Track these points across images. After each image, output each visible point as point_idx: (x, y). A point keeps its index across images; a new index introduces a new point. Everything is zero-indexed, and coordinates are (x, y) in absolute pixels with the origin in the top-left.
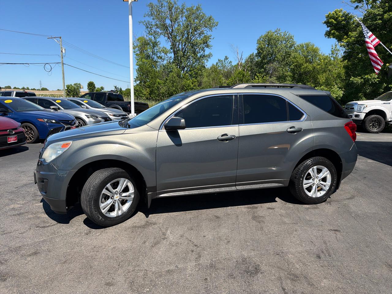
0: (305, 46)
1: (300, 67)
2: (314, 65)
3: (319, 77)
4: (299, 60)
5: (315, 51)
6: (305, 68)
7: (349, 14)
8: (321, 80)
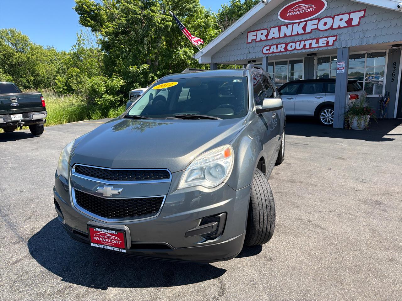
0: (9, 32)
1: (10, 56)
2: (29, 56)
3: (37, 68)
4: (7, 48)
5: (24, 39)
6: (17, 59)
7: (98, 4)
8: (40, 72)
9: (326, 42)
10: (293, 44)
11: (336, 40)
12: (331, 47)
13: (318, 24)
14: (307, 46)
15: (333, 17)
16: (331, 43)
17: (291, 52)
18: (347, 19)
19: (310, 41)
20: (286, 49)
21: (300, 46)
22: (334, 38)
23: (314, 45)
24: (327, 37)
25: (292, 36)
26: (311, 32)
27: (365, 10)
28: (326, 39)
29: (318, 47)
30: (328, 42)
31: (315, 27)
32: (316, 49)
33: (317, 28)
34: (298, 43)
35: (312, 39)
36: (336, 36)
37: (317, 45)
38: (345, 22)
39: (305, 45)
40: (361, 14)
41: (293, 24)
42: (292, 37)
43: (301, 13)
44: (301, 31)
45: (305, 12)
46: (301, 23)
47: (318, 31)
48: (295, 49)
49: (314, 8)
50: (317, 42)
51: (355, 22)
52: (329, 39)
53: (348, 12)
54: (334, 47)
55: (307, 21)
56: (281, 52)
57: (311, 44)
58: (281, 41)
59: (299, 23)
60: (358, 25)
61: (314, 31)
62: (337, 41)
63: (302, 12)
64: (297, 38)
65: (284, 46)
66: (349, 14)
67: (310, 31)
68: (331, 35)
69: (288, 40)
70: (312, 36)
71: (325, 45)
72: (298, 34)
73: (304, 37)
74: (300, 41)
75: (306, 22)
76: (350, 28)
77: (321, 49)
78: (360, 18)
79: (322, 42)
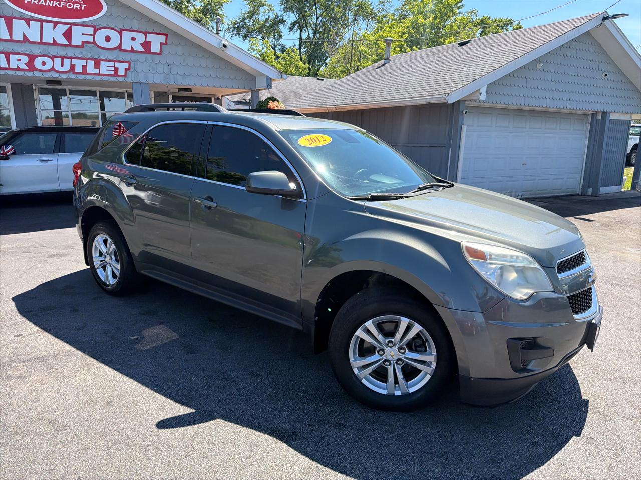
9: (113, 69)
10: (49, 62)
11: (129, 69)
12: (123, 79)
13: (94, 35)
14: (79, 69)
15: (119, 30)
16: (121, 72)
17: (44, 74)
18: (143, 41)
19: (84, 62)
20: (30, 65)
21: (62, 66)
22: (127, 66)
23: (91, 69)
24: (115, 62)
25: (41, 43)
26: (82, 47)
27: (166, 35)
28: (112, 64)
29: (99, 75)
30: (116, 70)
31: (90, 39)
32: (97, 78)
33: (94, 43)
34: (58, 61)
35: (87, 59)
36: (129, 63)
37: (96, 71)
38: (141, 44)
39: (73, 67)
40: (162, 39)
41: (42, 21)
42: (42, 47)
43: (56, 6)
44: (62, 41)
45: (64, 7)
46: (58, 25)
47: (95, 48)
48: (53, 69)
49: (83, 6)
50: (97, 65)
51: (155, 48)
52: (118, 65)
53: (143, 30)
54: (128, 80)
55: (71, 25)
56: (18, 69)
57: (85, 68)
58: (18, 48)
59: (55, 24)
60: (160, 54)
61: (87, 45)
62: (131, 71)
63: (59, 4)
64: (53, 51)
65: (25, 59)
66: (145, 34)
67: (80, 45)
68: (120, 60)
69: (35, 50)
70: (84, 53)
71: (112, 73)
72: (55, 43)
73: (70, 52)
74: (62, 58)
75: (69, 26)
76: (149, 56)
77: (105, 79)
78: (162, 44)
79: (106, 68)
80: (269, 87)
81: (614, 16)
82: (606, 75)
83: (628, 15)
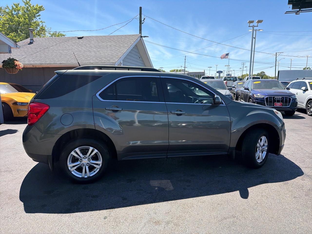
80: (10, 52)
81: (145, 36)
82: (140, 58)
83: (148, 37)
